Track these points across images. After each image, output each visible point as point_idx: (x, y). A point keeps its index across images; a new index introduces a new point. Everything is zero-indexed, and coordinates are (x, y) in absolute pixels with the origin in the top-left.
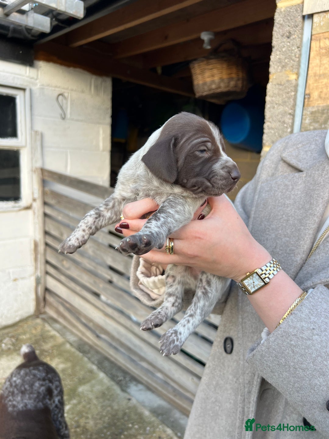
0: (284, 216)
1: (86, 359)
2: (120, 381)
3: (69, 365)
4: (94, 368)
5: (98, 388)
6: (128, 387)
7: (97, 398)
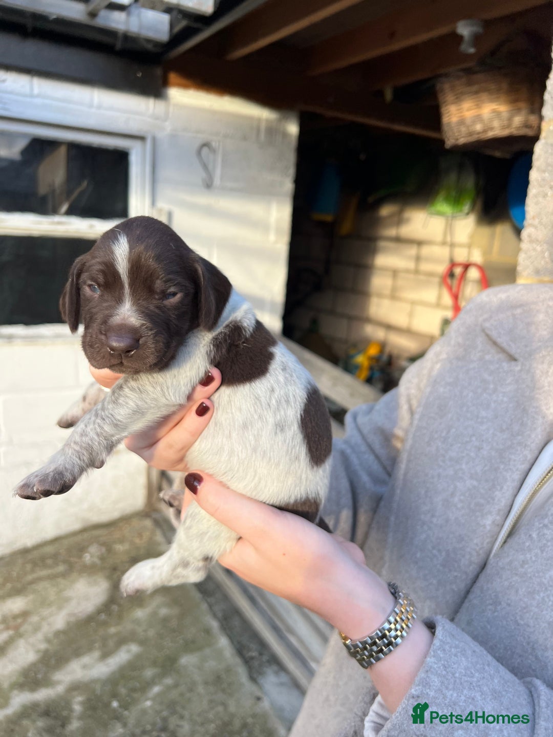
0: (474, 439)
1: (204, 606)
2: (252, 658)
3: (175, 611)
4: (215, 624)
5: (211, 664)
6: (261, 673)
7: (206, 683)
